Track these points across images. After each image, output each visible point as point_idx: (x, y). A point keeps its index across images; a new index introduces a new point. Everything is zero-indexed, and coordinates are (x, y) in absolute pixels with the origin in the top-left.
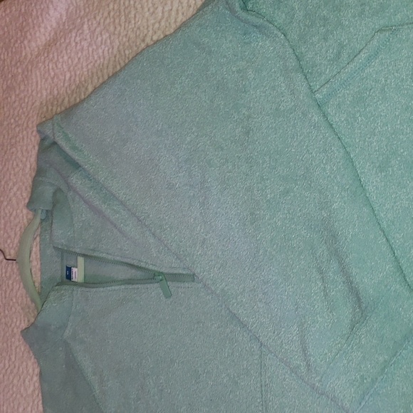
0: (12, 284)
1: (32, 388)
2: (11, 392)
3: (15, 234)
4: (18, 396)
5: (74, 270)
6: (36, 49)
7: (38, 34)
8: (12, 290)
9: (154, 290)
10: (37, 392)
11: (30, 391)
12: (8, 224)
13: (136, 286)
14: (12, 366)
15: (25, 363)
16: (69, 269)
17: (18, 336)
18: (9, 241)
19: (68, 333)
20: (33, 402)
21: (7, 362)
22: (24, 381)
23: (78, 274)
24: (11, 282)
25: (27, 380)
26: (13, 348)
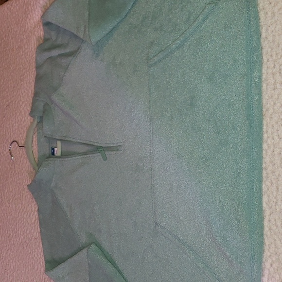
0: (23, 160)
1: (34, 219)
2: (23, 222)
3: (24, 132)
4: (27, 224)
5: (56, 149)
6: (33, 24)
7: (34, 16)
8: (23, 164)
9: (98, 157)
10: (37, 221)
11: (33, 221)
12: (20, 126)
13: (88, 156)
14: (23, 208)
15: (30, 205)
16: (53, 149)
17: (26, 190)
18: (20, 136)
19: (53, 184)
20: (35, 226)
21: (20, 205)
22: (30, 215)
23: (58, 152)
24: (22, 159)
25: (31, 215)
26: (24, 197)
